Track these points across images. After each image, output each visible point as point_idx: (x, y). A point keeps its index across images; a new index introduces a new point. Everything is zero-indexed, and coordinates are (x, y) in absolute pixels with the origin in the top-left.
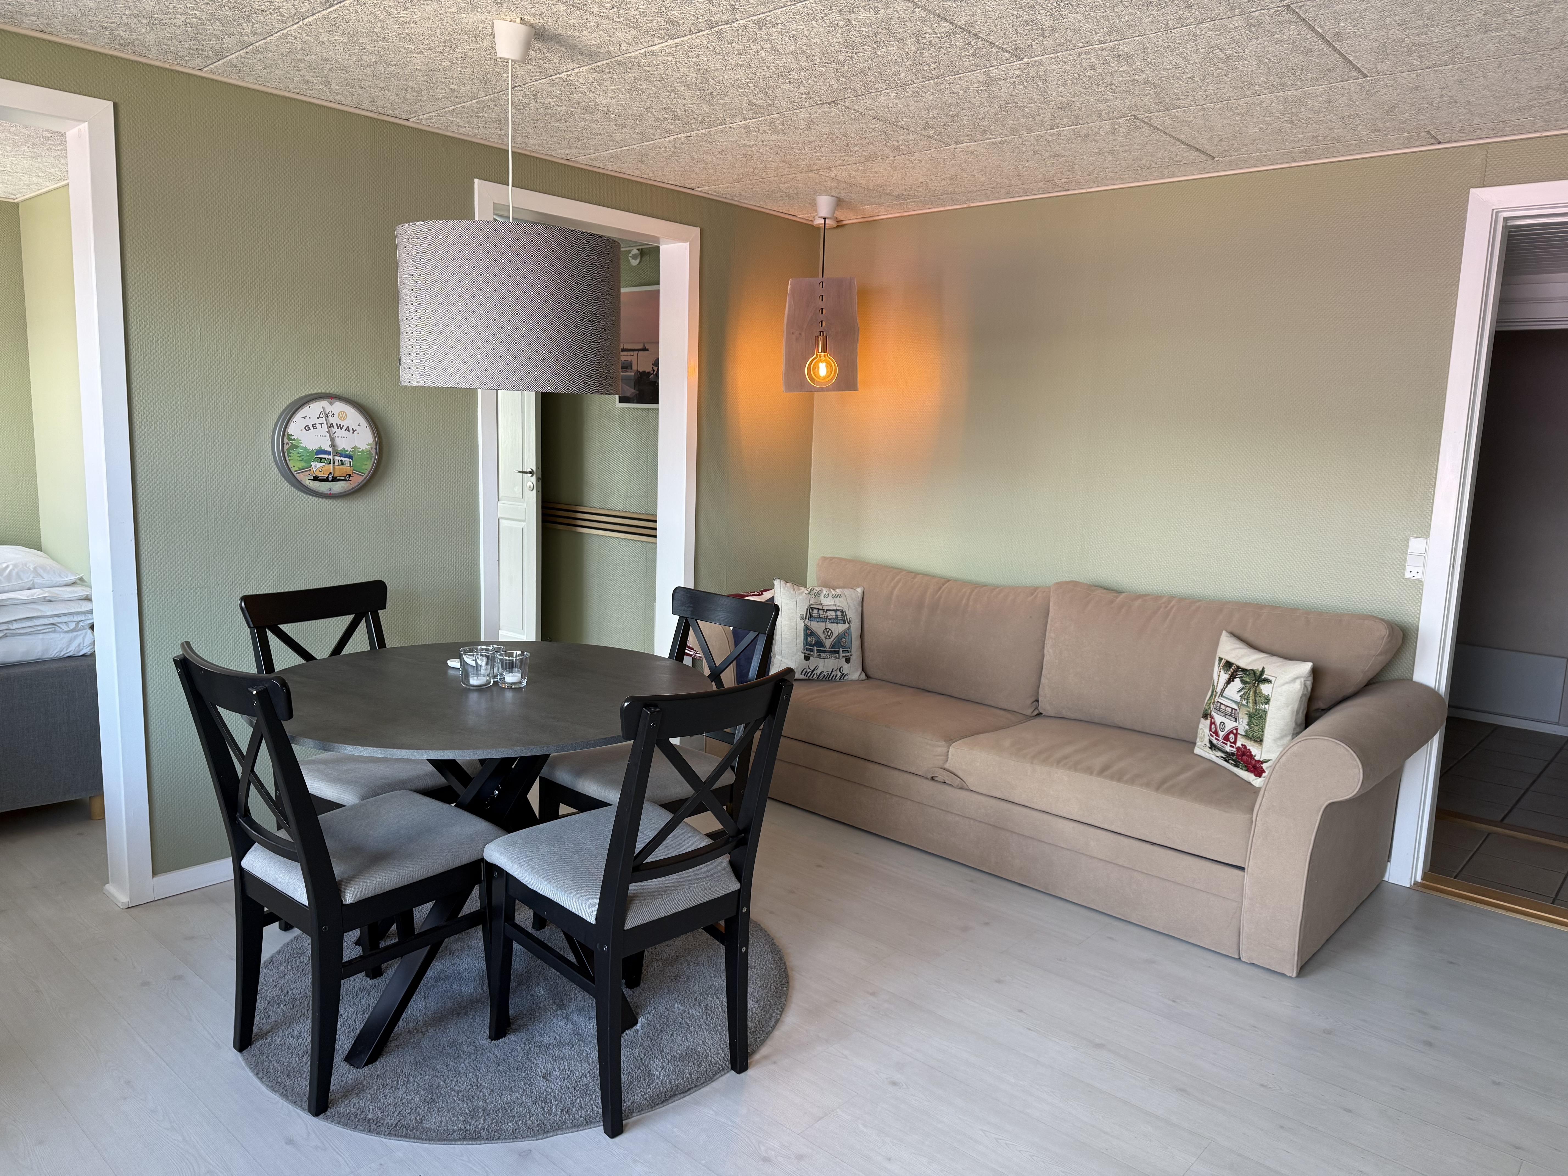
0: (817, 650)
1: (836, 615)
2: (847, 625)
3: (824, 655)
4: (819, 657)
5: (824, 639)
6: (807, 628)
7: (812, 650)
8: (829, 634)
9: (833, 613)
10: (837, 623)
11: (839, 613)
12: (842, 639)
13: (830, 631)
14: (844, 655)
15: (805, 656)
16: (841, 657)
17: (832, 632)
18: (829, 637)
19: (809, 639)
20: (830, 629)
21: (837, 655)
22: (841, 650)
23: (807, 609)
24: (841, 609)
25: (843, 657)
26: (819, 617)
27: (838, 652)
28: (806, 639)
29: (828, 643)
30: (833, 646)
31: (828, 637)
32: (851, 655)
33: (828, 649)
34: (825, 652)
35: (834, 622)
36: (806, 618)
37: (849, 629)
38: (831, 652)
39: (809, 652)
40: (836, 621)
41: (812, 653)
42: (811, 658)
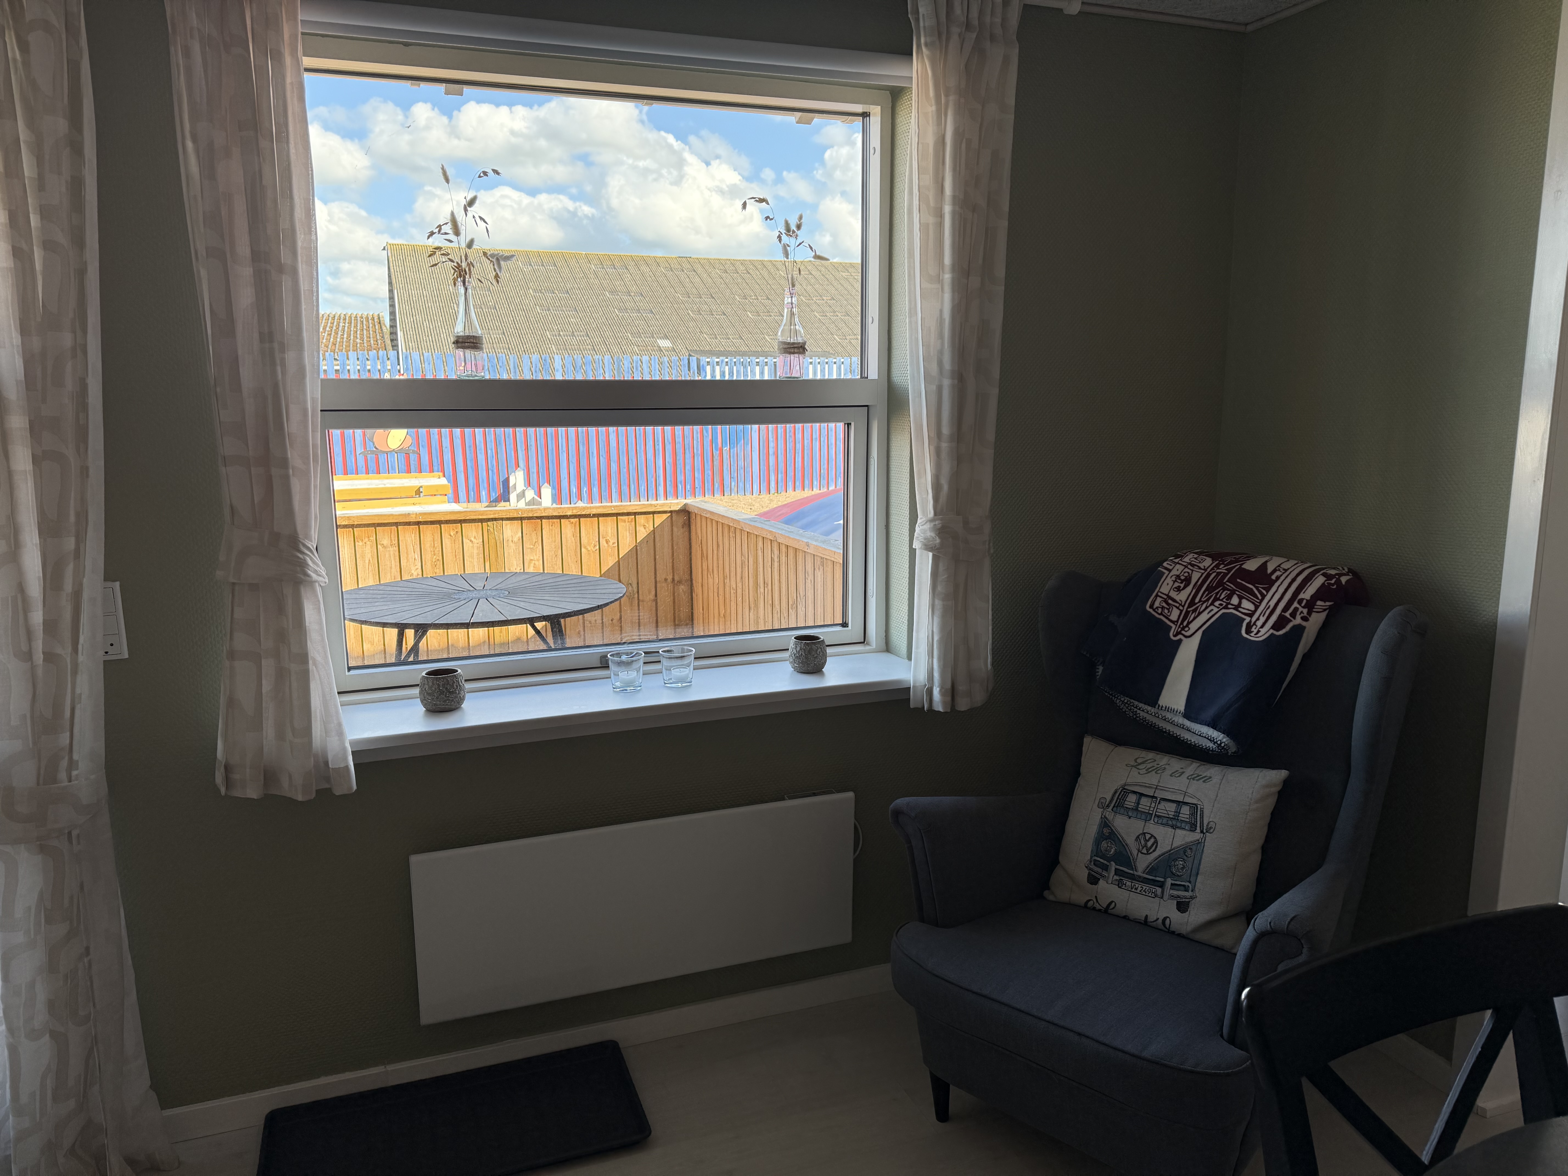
0: (1116, 869)
1: (1178, 812)
2: (1196, 836)
3: (1129, 884)
4: (1120, 884)
5: (1135, 852)
6: (1105, 823)
7: (1106, 868)
8: (1149, 844)
9: (1172, 807)
10: (1174, 827)
11: (1185, 810)
12: (1175, 860)
13: (1152, 840)
14: (1175, 893)
15: (1089, 874)
16: (1166, 897)
17: (1156, 842)
18: (1148, 850)
19: (1104, 844)
20: (1152, 836)
21: (1159, 890)
22: (1169, 881)
23: (1115, 792)
24: (1194, 801)
25: (1172, 897)
26: (1136, 809)
27: (1162, 885)
28: (1098, 842)
29: (1143, 863)
30: (1152, 869)
31: (1144, 851)
32: (1192, 898)
33: (1139, 873)
34: (1132, 878)
35: (1167, 825)
36: (1108, 806)
37: (1198, 843)
38: (1145, 881)
39: (1100, 870)
40: (1174, 823)
41: (1105, 873)
42: (1102, 882)
